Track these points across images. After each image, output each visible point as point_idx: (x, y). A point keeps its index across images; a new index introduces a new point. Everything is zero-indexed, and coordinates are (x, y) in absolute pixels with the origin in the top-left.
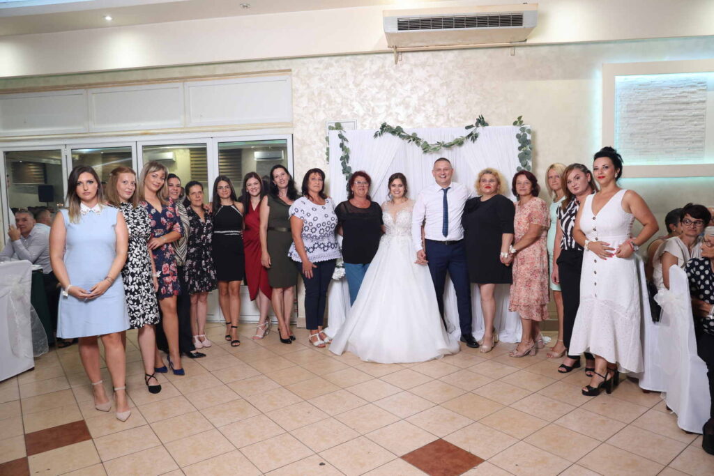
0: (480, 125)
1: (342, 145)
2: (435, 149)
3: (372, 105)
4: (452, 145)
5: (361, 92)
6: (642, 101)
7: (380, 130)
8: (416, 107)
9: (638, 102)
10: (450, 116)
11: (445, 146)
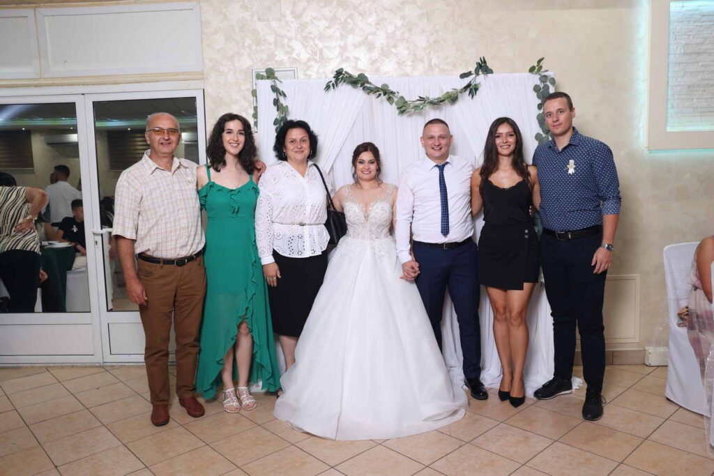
0: (480, 73)
1: (276, 102)
2: (416, 107)
3: (320, 45)
4: (441, 101)
5: (303, 27)
6: (705, 38)
7: (333, 80)
8: (382, 49)
9: (699, 41)
10: (433, 63)
11: (432, 103)
